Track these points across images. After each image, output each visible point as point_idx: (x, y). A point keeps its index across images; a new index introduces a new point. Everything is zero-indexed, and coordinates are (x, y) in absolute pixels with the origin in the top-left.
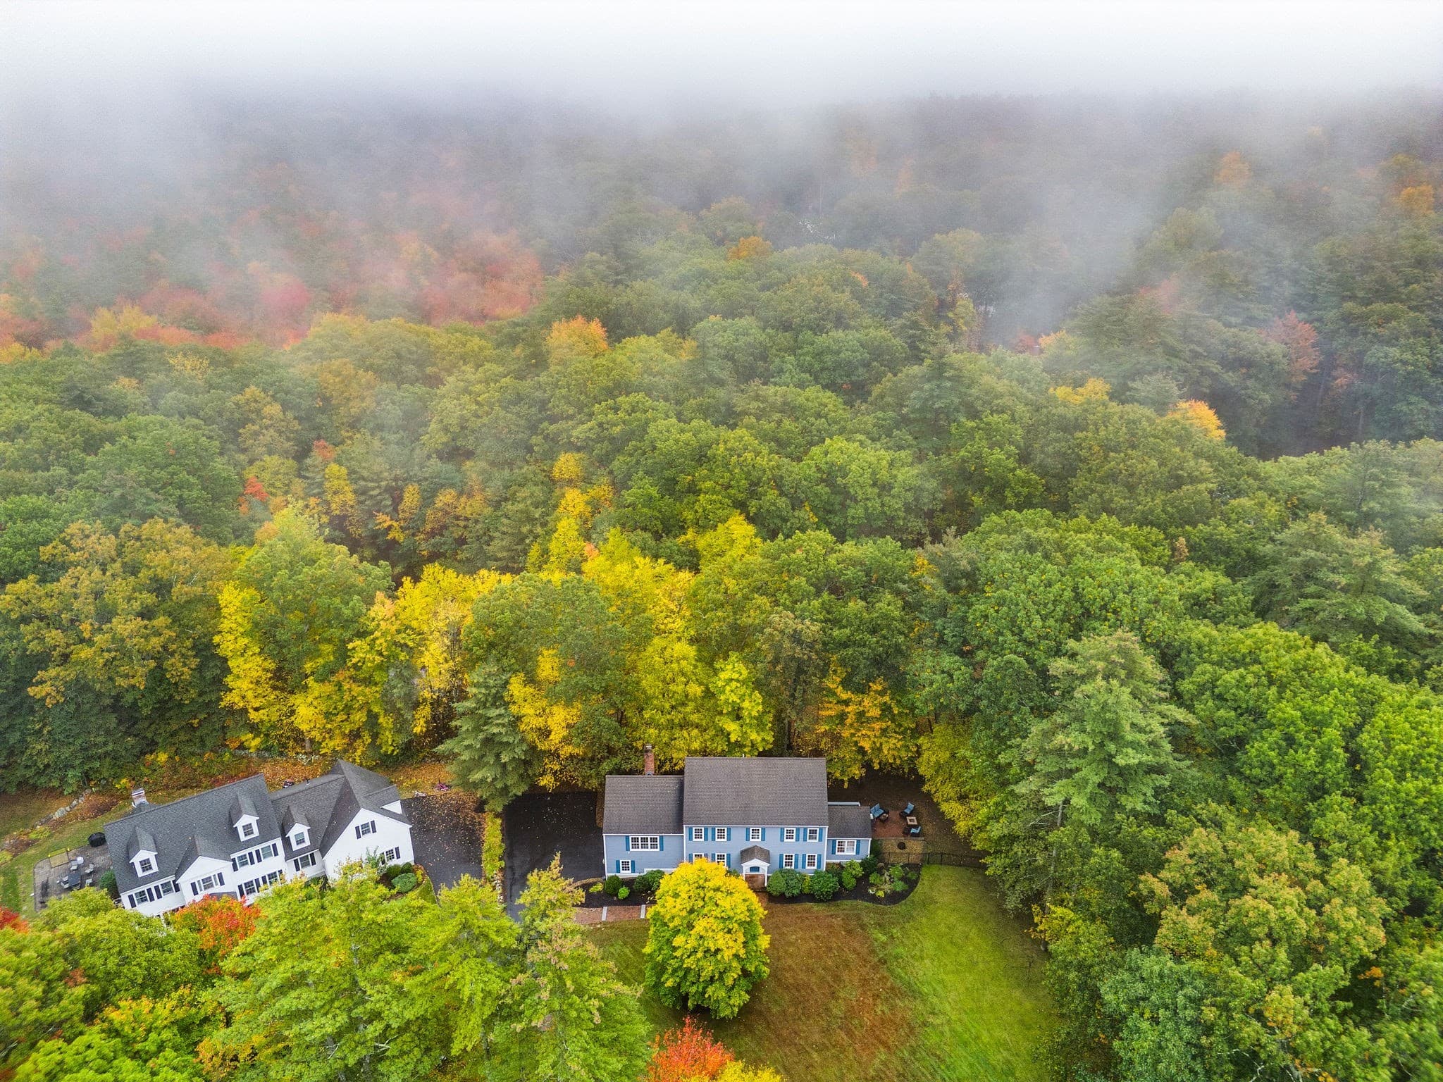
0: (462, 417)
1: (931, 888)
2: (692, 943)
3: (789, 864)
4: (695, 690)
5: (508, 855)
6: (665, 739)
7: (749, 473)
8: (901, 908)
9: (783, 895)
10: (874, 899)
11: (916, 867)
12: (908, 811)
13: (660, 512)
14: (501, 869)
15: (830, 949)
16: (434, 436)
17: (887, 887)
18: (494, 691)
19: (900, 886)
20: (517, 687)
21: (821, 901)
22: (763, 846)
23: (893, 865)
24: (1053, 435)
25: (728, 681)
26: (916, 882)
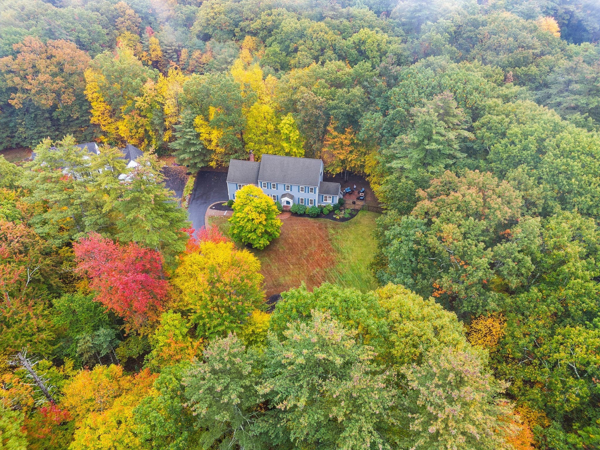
0: (207, 18)
1: (361, 218)
2: (243, 215)
3: (302, 202)
4: (271, 127)
5: (195, 190)
6: (257, 148)
7: (321, 42)
8: (345, 223)
9: (297, 213)
10: (335, 219)
11: (357, 211)
12: (361, 191)
13: (279, 59)
14: (190, 194)
15: (310, 233)
16: (196, 28)
17: (341, 216)
18: (189, 121)
19: (347, 216)
20: (198, 120)
21: (312, 217)
22: (291, 193)
23: (347, 209)
24: (469, 28)
25: (285, 124)
26: (355, 216)
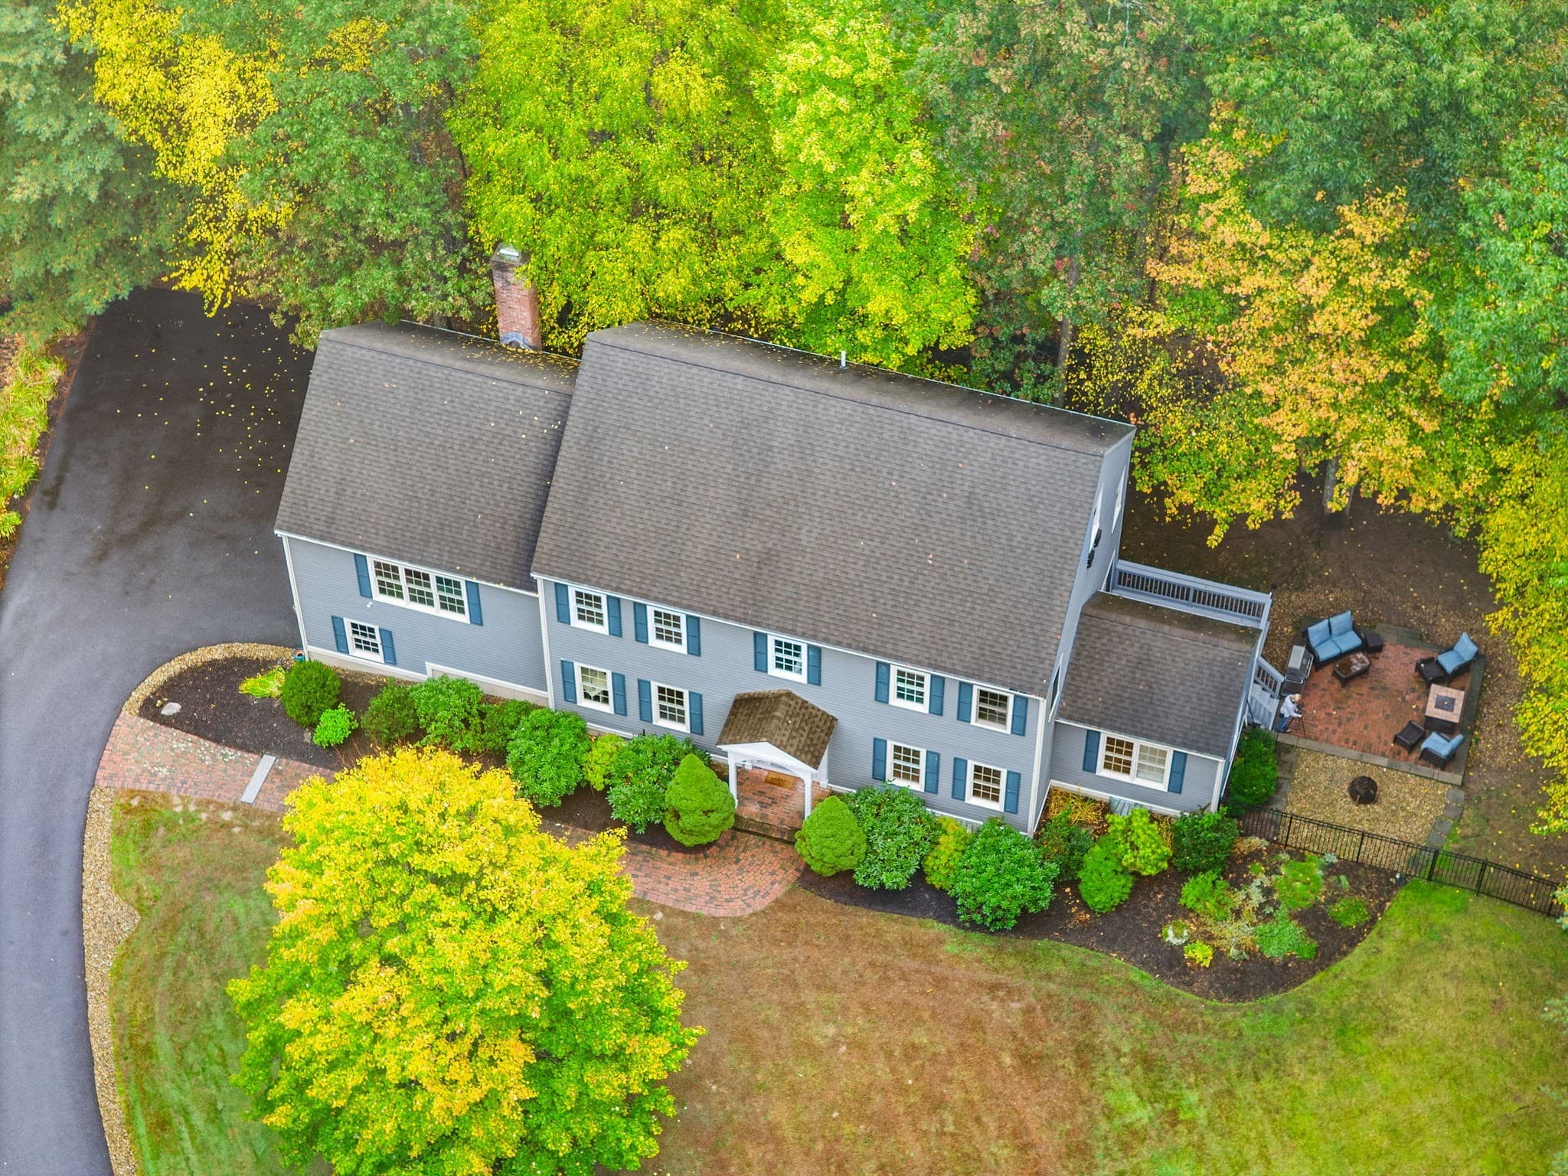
1: (1399, 975)
3: (904, 773)
8: (1252, 1019)
9: (845, 876)
12: (1449, 662)
15: (937, 1105)
17: (1236, 935)
21: (976, 926)
22: (815, 698)
23: (1299, 855)
25: (813, 82)
26: (1353, 938)
